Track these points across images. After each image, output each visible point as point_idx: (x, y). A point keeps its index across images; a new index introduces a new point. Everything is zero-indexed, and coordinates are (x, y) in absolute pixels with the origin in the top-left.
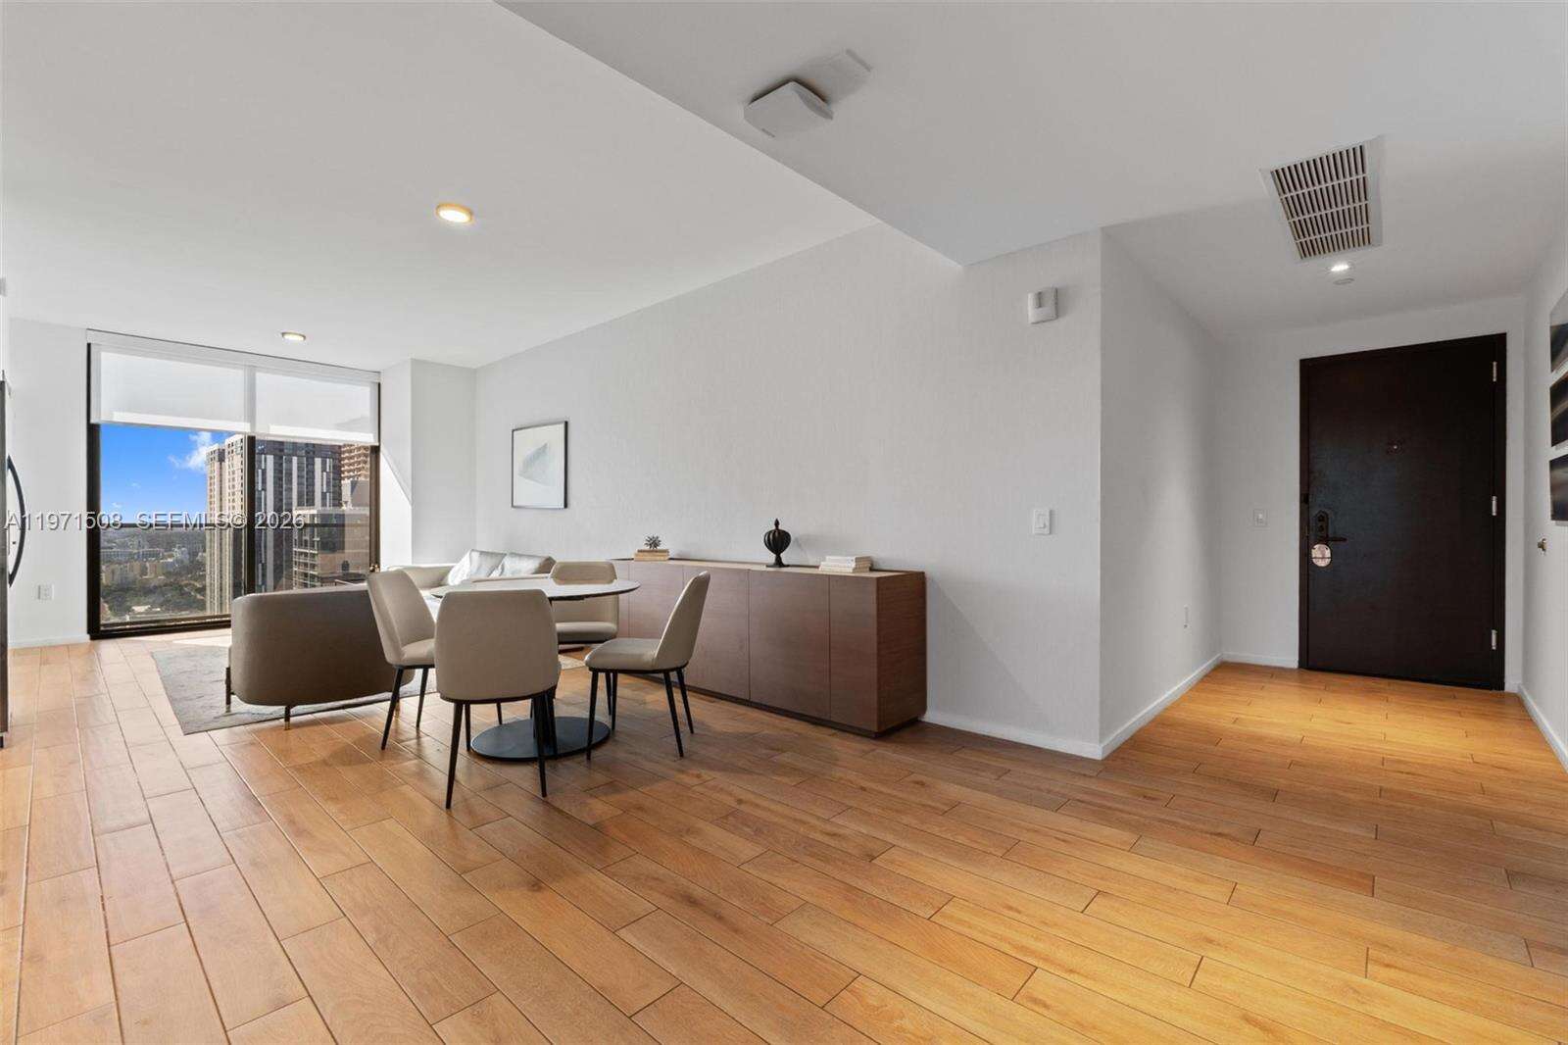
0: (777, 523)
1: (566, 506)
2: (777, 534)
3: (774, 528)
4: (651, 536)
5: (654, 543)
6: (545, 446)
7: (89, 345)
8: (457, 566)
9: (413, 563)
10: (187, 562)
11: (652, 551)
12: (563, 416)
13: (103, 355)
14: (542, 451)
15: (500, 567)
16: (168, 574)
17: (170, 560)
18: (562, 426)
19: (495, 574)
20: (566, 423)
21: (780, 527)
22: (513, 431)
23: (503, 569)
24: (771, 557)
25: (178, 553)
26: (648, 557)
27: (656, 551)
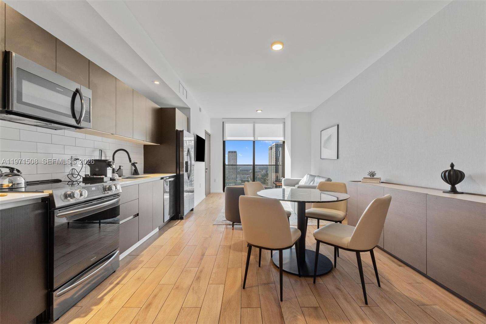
0: (452, 166)
1: (338, 158)
2: (452, 173)
3: (450, 168)
4: (371, 171)
5: (372, 175)
6: (331, 135)
7: (223, 122)
8: (303, 179)
9: (291, 178)
10: (265, 173)
11: (371, 178)
12: (337, 123)
13: (226, 124)
14: (330, 138)
15: (313, 181)
16: (262, 176)
17: (263, 173)
18: (336, 127)
19: (311, 184)
20: (338, 125)
21: (455, 168)
22: (321, 131)
23: (314, 181)
24: (448, 187)
25: (264, 171)
26: (368, 181)
27: (373, 179)
